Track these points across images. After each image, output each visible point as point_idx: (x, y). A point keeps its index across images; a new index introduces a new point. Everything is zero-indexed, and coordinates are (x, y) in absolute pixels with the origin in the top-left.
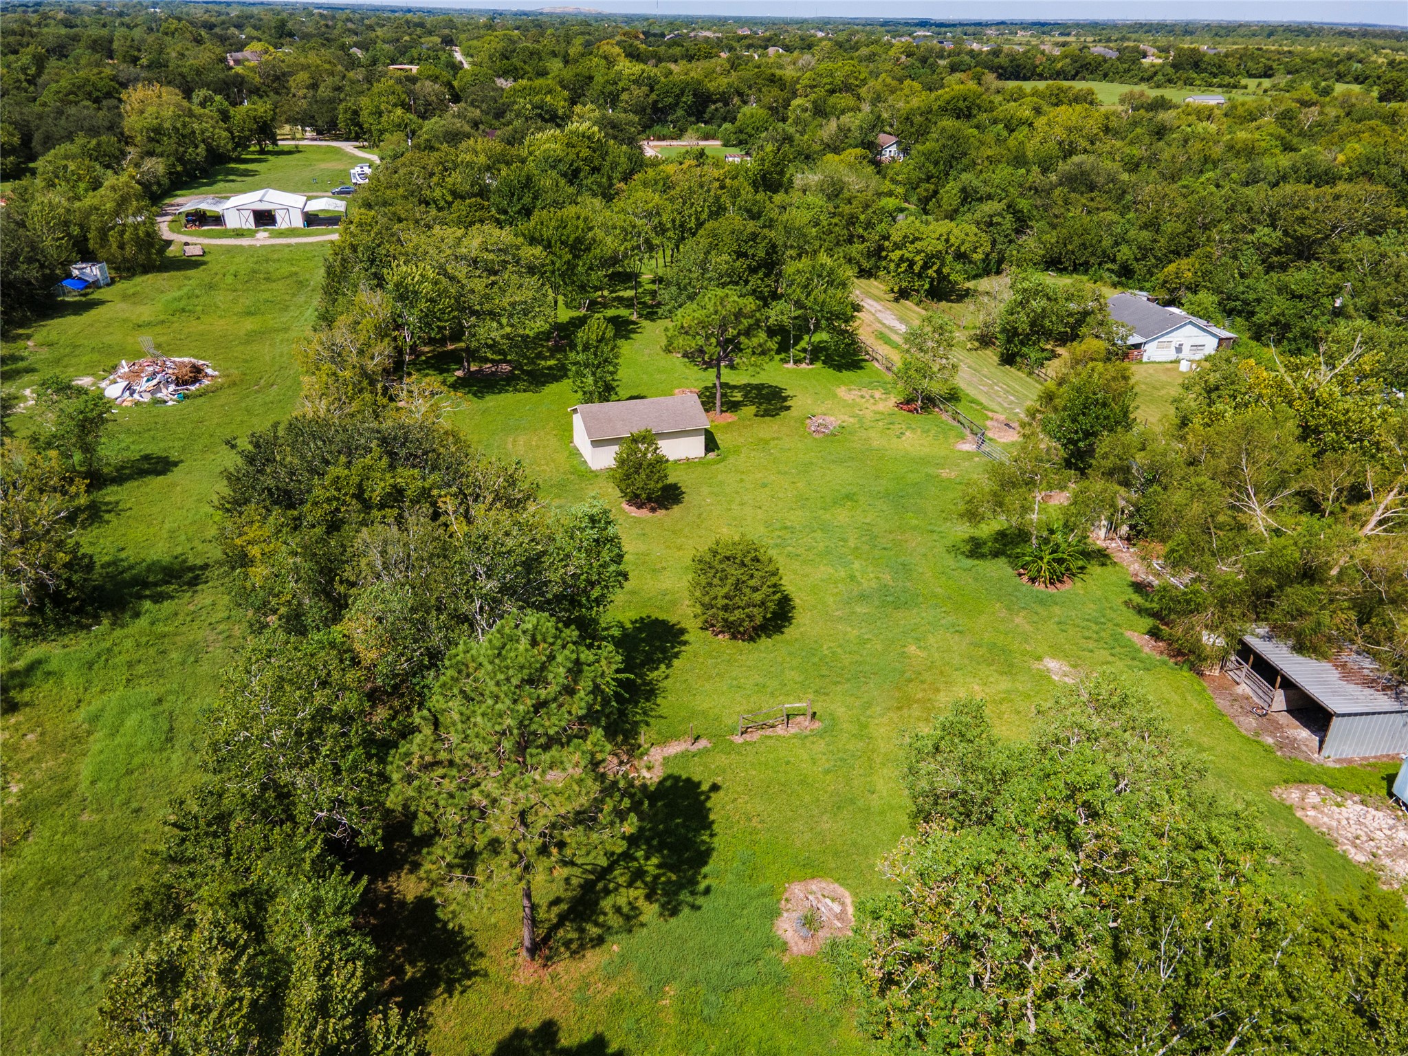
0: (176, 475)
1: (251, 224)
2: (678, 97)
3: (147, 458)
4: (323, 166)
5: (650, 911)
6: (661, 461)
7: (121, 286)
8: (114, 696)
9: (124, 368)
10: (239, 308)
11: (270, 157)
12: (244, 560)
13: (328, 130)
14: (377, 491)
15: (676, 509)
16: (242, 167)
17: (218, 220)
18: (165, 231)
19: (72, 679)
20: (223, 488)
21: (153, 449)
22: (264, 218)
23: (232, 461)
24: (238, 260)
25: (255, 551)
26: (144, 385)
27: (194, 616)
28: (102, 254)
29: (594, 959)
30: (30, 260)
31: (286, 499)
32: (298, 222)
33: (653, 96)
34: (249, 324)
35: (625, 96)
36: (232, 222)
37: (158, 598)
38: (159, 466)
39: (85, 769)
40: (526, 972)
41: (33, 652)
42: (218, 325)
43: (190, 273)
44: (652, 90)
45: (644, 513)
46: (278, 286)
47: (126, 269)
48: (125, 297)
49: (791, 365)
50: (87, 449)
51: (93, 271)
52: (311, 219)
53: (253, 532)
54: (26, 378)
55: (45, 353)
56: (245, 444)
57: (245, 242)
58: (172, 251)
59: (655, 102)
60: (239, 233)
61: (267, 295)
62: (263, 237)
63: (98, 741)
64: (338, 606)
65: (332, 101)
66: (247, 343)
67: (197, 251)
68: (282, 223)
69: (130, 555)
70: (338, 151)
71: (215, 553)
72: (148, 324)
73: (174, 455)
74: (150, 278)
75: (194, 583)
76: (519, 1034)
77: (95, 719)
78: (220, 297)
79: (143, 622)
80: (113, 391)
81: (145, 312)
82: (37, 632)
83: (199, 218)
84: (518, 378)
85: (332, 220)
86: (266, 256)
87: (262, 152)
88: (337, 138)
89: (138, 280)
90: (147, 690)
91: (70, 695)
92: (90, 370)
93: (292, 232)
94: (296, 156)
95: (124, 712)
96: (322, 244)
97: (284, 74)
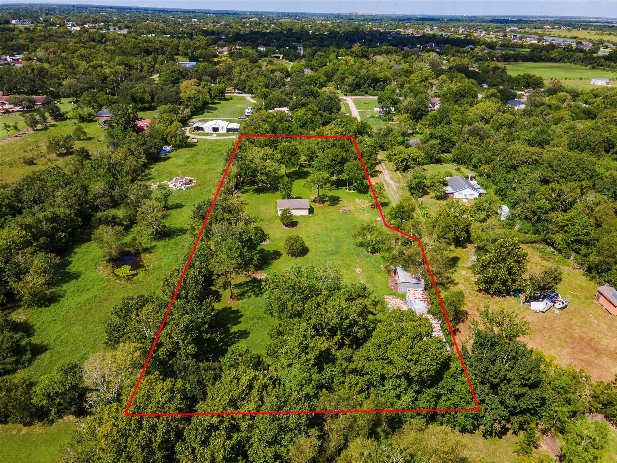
0: (183, 208)
1: (212, 132)
2: (366, 81)
3: (177, 204)
4: (238, 106)
5: (253, 296)
6: (291, 216)
7: (175, 152)
8: (168, 253)
9: (174, 180)
10: (204, 162)
11: (222, 102)
12: (194, 229)
13: (242, 90)
14: (219, 217)
15: (295, 228)
16: (213, 106)
17: (202, 129)
18: (188, 134)
19: (161, 249)
20: (192, 214)
21: (179, 202)
22: (215, 129)
23: (194, 209)
24: (206, 144)
25: (196, 227)
26: (178, 185)
27: (184, 240)
28: (171, 143)
29: (241, 301)
30: (155, 148)
31: (203, 217)
32: (225, 131)
33: (357, 80)
34: (206, 167)
35: (346, 79)
36: (207, 130)
37: (177, 235)
38: (179, 206)
39: (163, 264)
40: (230, 301)
41: (154, 243)
42: (198, 166)
43: (193, 148)
44: (357, 77)
45: (287, 228)
46: (215, 154)
47: (177, 147)
48: (176, 156)
49: (347, 191)
50: (166, 201)
51: (168, 148)
52: (229, 130)
53: (196, 224)
54: (152, 180)
55: (156, 173)
56: (196, 206)
57: (209, 138)
58: (189, 141)
59: (357, 82)
60: (208, 134)
61: (212, 158)
62: (214, 137)
63: (165, 260)
64: (208, 238)
65: (245, 80)
66: (204, 173)
67: (195, 141)
68: (220, 131)
69: (172, 226)
70: (244, 98)
71: (189, 227)
72: (181, 166)
73: (183, 204)
74: (182, 150)
75: (184, 233)
76: (226, 308)
77: (165, 256)
78: (200, 157)
79: (174, 240)
80: (171, 186)
81: (180, 162)
82: (155, 239)
83: (198, 129)
84: (271, 189)
85: (235, 130)
86: (213, 143)
87: (220, 99)
88: (245, 93)
89: (179, 150)
90: (174, 252)
91: (161, 251)
92: (166, 179)
93: (223, 135)
94: (231, 101)
95: (170, 256)
96: (230, 139)
97: (232, 67)
